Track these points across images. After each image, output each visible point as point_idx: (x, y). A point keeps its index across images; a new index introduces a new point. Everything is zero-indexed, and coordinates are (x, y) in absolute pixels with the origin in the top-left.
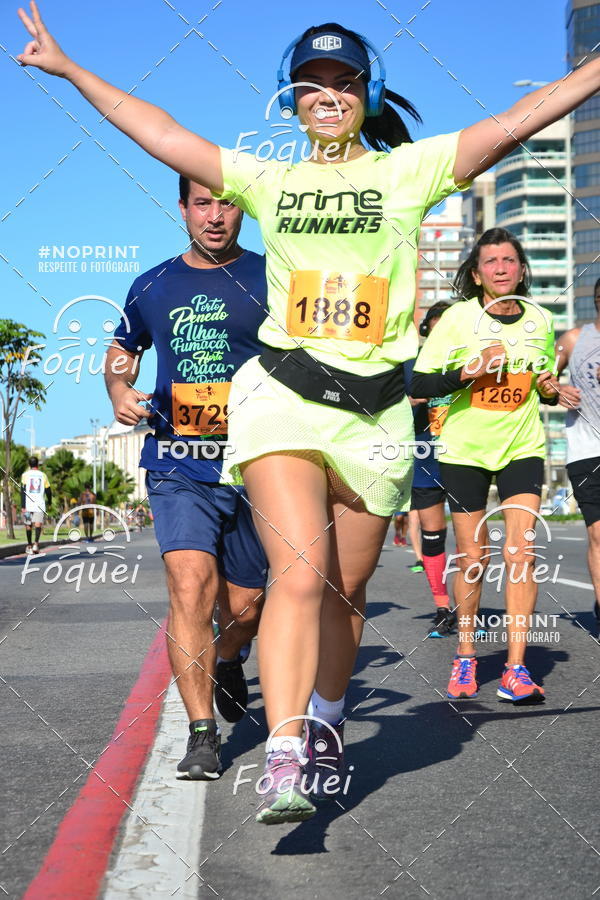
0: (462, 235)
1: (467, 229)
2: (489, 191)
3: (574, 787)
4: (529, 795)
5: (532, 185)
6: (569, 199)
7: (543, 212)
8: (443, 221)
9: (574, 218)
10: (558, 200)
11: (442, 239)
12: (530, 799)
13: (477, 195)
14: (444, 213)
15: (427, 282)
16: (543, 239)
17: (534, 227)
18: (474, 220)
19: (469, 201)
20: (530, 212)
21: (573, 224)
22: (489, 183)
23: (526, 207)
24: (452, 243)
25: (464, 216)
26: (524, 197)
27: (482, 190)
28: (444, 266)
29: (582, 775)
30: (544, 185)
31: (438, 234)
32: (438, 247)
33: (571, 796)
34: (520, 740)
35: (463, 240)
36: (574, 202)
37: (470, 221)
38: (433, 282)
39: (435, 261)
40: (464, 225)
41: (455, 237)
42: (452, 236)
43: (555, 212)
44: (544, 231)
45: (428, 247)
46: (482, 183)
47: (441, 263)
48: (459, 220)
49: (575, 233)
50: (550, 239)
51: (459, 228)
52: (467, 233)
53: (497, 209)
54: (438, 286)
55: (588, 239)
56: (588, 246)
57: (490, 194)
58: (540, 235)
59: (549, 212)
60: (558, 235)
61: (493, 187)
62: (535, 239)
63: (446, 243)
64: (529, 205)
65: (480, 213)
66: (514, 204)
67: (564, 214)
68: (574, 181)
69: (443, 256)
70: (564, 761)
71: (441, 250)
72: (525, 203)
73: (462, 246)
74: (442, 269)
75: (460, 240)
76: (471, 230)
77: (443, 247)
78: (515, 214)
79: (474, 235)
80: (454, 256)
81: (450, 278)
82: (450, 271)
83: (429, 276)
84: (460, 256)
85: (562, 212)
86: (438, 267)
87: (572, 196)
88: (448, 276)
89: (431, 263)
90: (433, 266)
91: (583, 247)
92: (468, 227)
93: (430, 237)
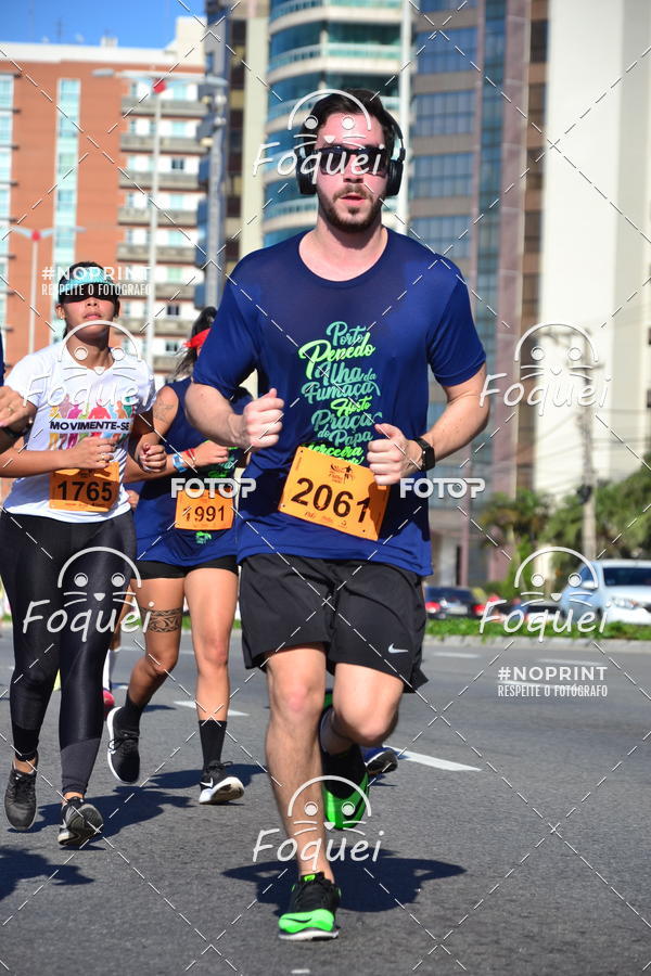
0: (205, 90)
1: (212, 80)
2: (258, 8)
6: (406, 32)
7: (356, 54)
8: (170, 61)
9: (415, 68)
10: (385, 34)
11: (167, 95)
13: (236, 15)
14: (173, 46)
15: (134, 175)
17: (340, 81)
18: (227, 61)
19: (220, 25)
20: (333, 54)
21: (412, 79)
23: (326, 44)
24: (185, 104)
25: (210, 55)
26: (324, 25)
27: (243, 7)
28: (167, 146)
31: (159, 86)
32: (158, 111)
35: (206, 100)
36: (415, 38)
37: (219, 66)
38: (148, 176)
39: (151, 137)
40: (209, 71)
41: (191, 94)
42: (186, 92)
43: (378, 56)
45: (138, 109)
47: (162, 141)
48: (198, 59)
49: (414, 97)
51: (200, 77)
52: (216, 87)
53: (271, 44)
54: (155, 184)
55: (438, 110)
56: (438, 123)
57: (258, 15)
59: (367, 55)
63: (174, 104)
64: (331, 41)
65: (240, 51)
66: (302, 37)
67: (396, 60)
69: (166, 129)
71: (165, 116)
72: (324, 37)
73: (203, 111)
74: (163, 152)
75: (200, 98)
76: (221, 82)
77: (169, 111)
78: (303, 57)
79: (227, 91)
80: (189, 129)
81: (178, 171)
82: (178, 158)
83: (138, 164)
84: (199, 130)
85: (391, 56)
86: (157, 148)
87: (413, 26)
88: (174, 166)
89: (142, 139)
90: (146, 147)
91: (425, 125)
92: (215, 75)
93: (144, 90)
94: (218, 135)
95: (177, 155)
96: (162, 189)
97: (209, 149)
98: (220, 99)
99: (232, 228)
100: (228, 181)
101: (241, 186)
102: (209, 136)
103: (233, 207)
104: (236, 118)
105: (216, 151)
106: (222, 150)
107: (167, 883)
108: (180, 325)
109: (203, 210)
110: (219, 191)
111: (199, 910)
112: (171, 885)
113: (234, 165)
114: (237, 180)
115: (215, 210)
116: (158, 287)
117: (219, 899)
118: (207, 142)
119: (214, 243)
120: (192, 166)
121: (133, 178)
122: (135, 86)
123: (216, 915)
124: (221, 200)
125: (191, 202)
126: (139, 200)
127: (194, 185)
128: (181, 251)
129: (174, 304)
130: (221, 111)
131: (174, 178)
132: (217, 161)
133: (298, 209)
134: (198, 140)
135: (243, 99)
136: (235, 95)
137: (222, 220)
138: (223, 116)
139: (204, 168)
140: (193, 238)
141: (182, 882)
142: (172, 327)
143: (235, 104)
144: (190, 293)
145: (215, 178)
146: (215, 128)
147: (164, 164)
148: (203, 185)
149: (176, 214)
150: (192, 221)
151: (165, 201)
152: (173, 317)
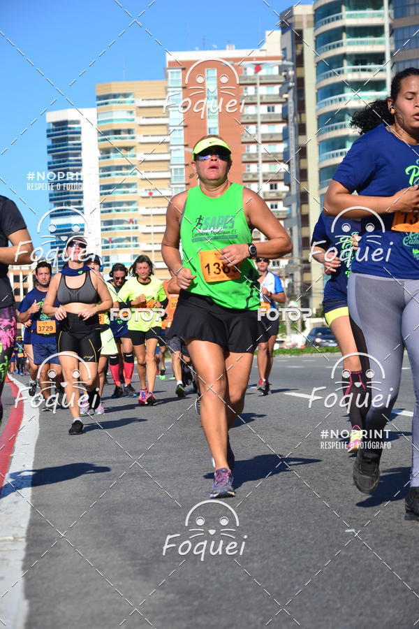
0: (282, 69)
1: (285, 62)
2: (308, 22)
3: (391, 611)
4: (347, 620)
5: (350, 16)
6: (387, 29)
7: (362, 43)
8: (263, 54)
9: (393, 48)
10: (376, 31)
11: (263, 72)
12: (347, 624)
13: (297, 27)
14: (264, 47)
15: (248, 116)
16: (364, 70)
17: (354, 59)
18: (293, 53)
19: (289, 34)
20: (349, 44)
21: (392, 54)
22: (308, 15)
23: (345, 39)
24: (273, 77)
25: (284, 50)
26: (344, 29)
27: (301, 23)
28: (265, 100)
29: (399, 599)
30: (362, 16)
31: (258, 68)
32: (258, 82)
33: (388, 619)
34: (339, 567)
35: (283, 74)
36: (392, 32)
37: (289, 55)
38: (255, 116)
39: (255, 96)
40: (284, 58)
41: (276, 71)
42: (272, 70)
43: (374, 43)
44: (364, 63)
45: (248, 82)
46: (301, 16)
47: (261, 97)
48: (279, 53)
49: (393, 64)
50: (370, 70)
51: (280, 62)
52: (289, 66)
53: (316, 41)
54: (259, 120)
57: (308, 27)
58: (360, 67)
59: (367, 43)
60: (378, 67)
61: (312, 19)
62: (354, 70)
63: (267, 77)
64: (348, 38)
65: (299, 46)
66: (332, 37)
67: (384, 45)
68: (392, 11)
69: (263, 90)
70: (382, 586)
71: (261, 84)
72: (344, 35)
73: (282, 80)
74: (262, 103)
75: (280, 73)
76: (291, 63)
77: (263, 81)
78: (334, 47)
79: (294, 68)
80: (276, 90)
81: (271, 113)
82: (271, 106)
83: (251, 110)
84: (280, 89)
85: (381, 43)
86: (259, 102)
87: (391, 26)
88: (269, 111)
89: (251, 97)
90: (254, 101)
92: (287, 60)
93: (250, 72)
94: (292, 91)
95: (270, 104)
96: (262, 123)
97: (287, 99)
98: (291, 73)
99: (302, 140)
100: (298, 116)
101: (305, 117)
102: (287, 93)
103: (302, 129)
104: (300, 82)
105: (291, 100)
106: (294, 100)
107: (279, 488)
108: (278, 194)
109: (286, 132)
110: (293, 121)
111: (296, 502)
112: (281, 489)
113: (301, 107)
114: (302, 115)
115: (292, 132)
116: (264, 175)
117: (307, 495)
118: (285, 96)
119: (293, 149)
120: (278, 109)
121: (248, 118)
122: (245, 69)
123: (305, 504)
124: (295, 126)
125: (279, 129)
126: (252, 129)
127: (280, 119)
128: (276, 154)
129: (273, 183)
130: (292, 79)
131: (270, 116)
132: (291, 105)
133: (336, 128)
134: (281, 95)
135: (303, 71)
136: (299, 70)
137: (296, 137)
138: (292, 82)
139: (285, 110)
140: (280, 148)
141: (287, 487)
142: (273, 196)
143: (299, 75)
144: (282, 177)
145: (291, 115)
146: (289, 88)
147: (263, 109)
148: (285, 119)
149: (272, 135)
150: (280, 138)
151: (265, 129)
152: (274, 190)
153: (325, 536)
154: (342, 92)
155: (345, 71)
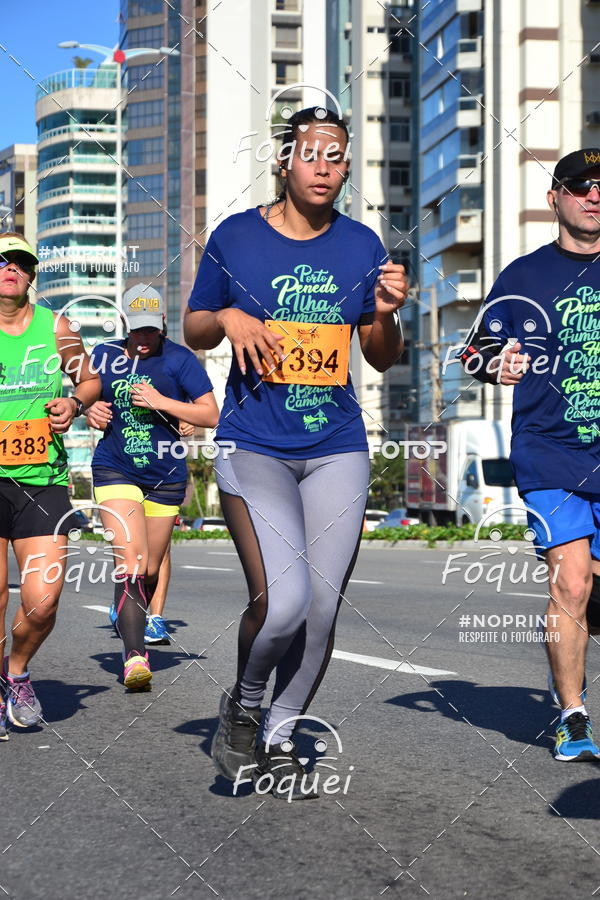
1: (3, 208)
2: (31, 164)
3: (82, 841)
4: (30, 852)
5: (79, 161)
6: (119, 178)
7: (91, 191)
9: (126, 199)
10: (107, 179)
12: (30, 855)
13: (17, 169)
16: (92, 222)
17: (81, 208)
18: (12, 198)
19: (8, 176)
20: (77, 191)
21: (124, 206)
22: (31, 157)
23: (72, 185)
26: (71, 174)
27: (23, 164)
29: (93, 827)
30: (92, 161)
33: (77, 851)
34: (28, 789)
36: (126, 180)
37: (8, 200)
40: (2, 204)
43: (104, 192)
44: (92, 213)
46: (23, 156)
49: (126, 217)
50: (99, 222)
52: (6, 212)
53: (39, 186)
55: (141, 224)
56: (141, 232)
57: (31, 169)
58: (88, 218)
59: (97, 192)
60: (108, 219)
61: (35, 161)
62: (81, 221)
64: (75, 184)
65: (20, 190)
66: (58, 182)
67: (115, 195)
68: (126, 158)
70: (74, 812)
72: (71, 181)
76: (8, 209)
78: (59, 193)
79: (13, 215)
85: (113, 192)
87: (124, 175)
91: (134, 233)
92: (5, 206)
98: (9, 220)
133: (58, 285)
135: (23, 219)
136: (18, 217)
143: (18, 222)
153: (15, 752)
154: (67, 245)
155: (71, 222)
